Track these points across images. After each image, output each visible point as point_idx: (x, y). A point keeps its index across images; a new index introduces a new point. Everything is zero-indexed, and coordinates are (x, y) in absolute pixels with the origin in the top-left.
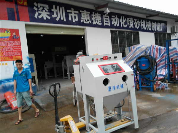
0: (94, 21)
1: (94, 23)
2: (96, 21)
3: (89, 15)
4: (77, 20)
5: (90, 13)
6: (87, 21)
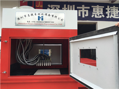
0: (108, 14)
1: (108, 17)
2: (112, 15)
3: (102, 9)
4: (87, 15)
5: (103, 7)
6: (99, 16)
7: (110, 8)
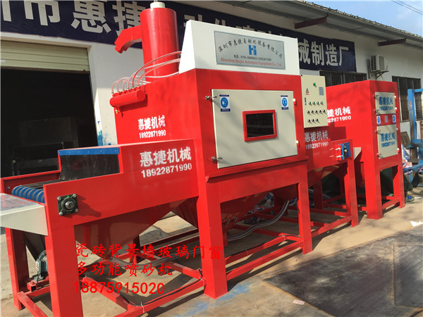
0: (121, 26)
1: (120, 33)
6: (95, 27)
7: (123, 6)
